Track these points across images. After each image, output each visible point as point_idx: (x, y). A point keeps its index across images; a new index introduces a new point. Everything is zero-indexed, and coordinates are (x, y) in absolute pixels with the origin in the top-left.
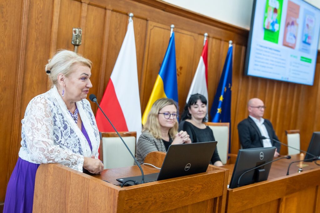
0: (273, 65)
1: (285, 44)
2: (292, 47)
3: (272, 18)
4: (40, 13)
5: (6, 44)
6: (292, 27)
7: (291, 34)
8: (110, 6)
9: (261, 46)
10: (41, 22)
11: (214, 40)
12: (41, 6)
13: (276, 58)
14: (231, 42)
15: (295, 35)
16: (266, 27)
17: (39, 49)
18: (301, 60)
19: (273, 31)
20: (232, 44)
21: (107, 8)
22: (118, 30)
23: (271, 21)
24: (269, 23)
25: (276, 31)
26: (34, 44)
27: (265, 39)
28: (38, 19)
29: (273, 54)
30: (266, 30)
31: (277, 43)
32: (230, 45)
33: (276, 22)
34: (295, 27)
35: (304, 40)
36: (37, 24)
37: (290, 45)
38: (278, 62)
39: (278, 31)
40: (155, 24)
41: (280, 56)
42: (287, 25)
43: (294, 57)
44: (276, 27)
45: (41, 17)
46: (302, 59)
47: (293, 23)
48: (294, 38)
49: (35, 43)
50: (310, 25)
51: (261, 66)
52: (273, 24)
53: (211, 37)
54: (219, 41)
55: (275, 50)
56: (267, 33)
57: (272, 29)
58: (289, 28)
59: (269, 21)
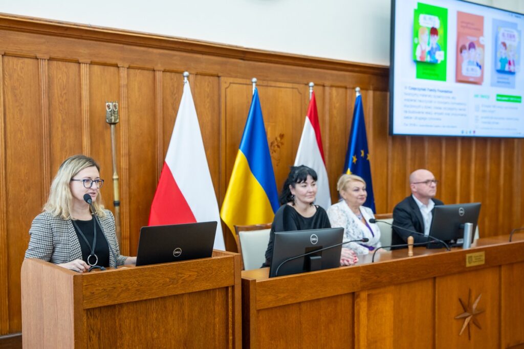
0: (441, 114)
1: (460, 80)
2: (477, 82)
3: (429, 45)
4: (64, 89)
5: (24, 134)
6: (472, 50)
7: (470, 63)
8: (159, 65)
9: (414, 89)
10: (66, 100)
11: (334, 90)
12: (65, 81)
13: (446, 103)
14: (358, 89)
15: (480, 63)
16: (418, 59)
17: (68, 134)
18: (498, 100)
19: (433, 63)
20: (359, 92)
21: (155, 69)
22: (176, 95)
23: (428, 49)
24: (423, 52)
25: (439, 62)
26: (60, 129)
27: (418, 77)
28: (62, 97)
29: (439, 97)
30: (420, 63)
31: (444, 79)
32: (358, 94)
33: (438, 49)
34: (478, 50)
35: (499, 67)
36: (61, 103)
37: (471, 80)
38: (450, 109)
39: (445, 62)
40: (231, 80)
41: (453, 98)
42: (461, 49)
43: (483, 96)
44: (439, 56)
45: (65, 93)
46: (499, 98)
47: (472, 46)
48: (478, 68)
49: (62, 127)
50: (508, 43)
51: (416, 118)
52: (431, 53)
53: (328, 86)
54: (344, 90)
55: (442, 91)
56: (421, 67)
57: (432, 60)
58: (465, 54)
59: (424, 48)
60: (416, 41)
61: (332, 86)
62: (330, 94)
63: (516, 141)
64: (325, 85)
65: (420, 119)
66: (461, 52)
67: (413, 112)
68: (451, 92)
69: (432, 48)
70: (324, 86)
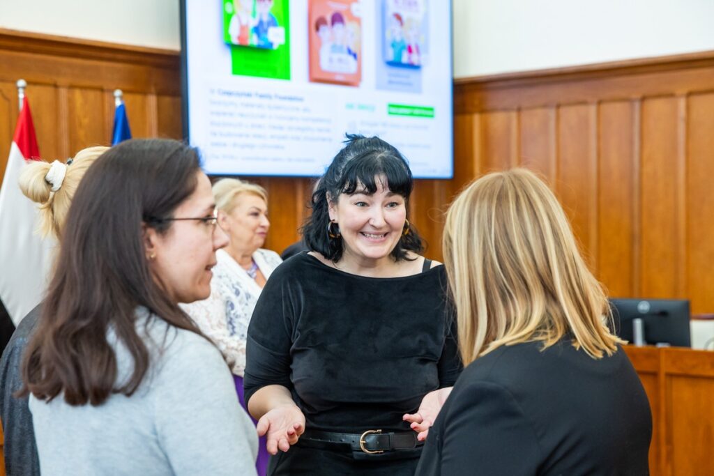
0: (284, 137)
1: (317, 77)
2: (349, 82)
3: (254, 16)
6: (338, 26)
7: (335, 48)
9: (230, 94)
13: (291, 119)
14: (118, 93)
15: (353, 49)
16: (235, 41)
18: (391, 113)
19: (265, 49)
20: (121, 98)
23: (253, 23)
24: (243, 28)
25: (275, 47)
27: (234, 73)
29: (278, 108)
30: (239, 48)
31: (286, 76)
32: (118, 103)
33: (273, 23)
34: (350, 26)
35: (391, 56)
37: (339, 78)
38: (299, 129)
39: (286, 46)
41: (305, 110)
42: (317, 25)
43: (361, 107)
44: (275, 36)
46: (394, 110)
47: (337, 18)
48: (351, 58)
50: (405, 15)
51: (235, 145)
52: (260, 30)
53: (63, 87)
54: (98, 93)
55: (284, 98)
56: (241, 55)
57: (262, 43)
58: (325, 32)
59: (244, 22)
60: (229, 8)
61: (72, 87)
62: (71, 101)
63: (437, 184)
64: (58, 84)
65: (243, 146)
66: (317, 28)
67: (229, 135)
68: (301, 100)
69: (261, 23)
70: (56, 86)
